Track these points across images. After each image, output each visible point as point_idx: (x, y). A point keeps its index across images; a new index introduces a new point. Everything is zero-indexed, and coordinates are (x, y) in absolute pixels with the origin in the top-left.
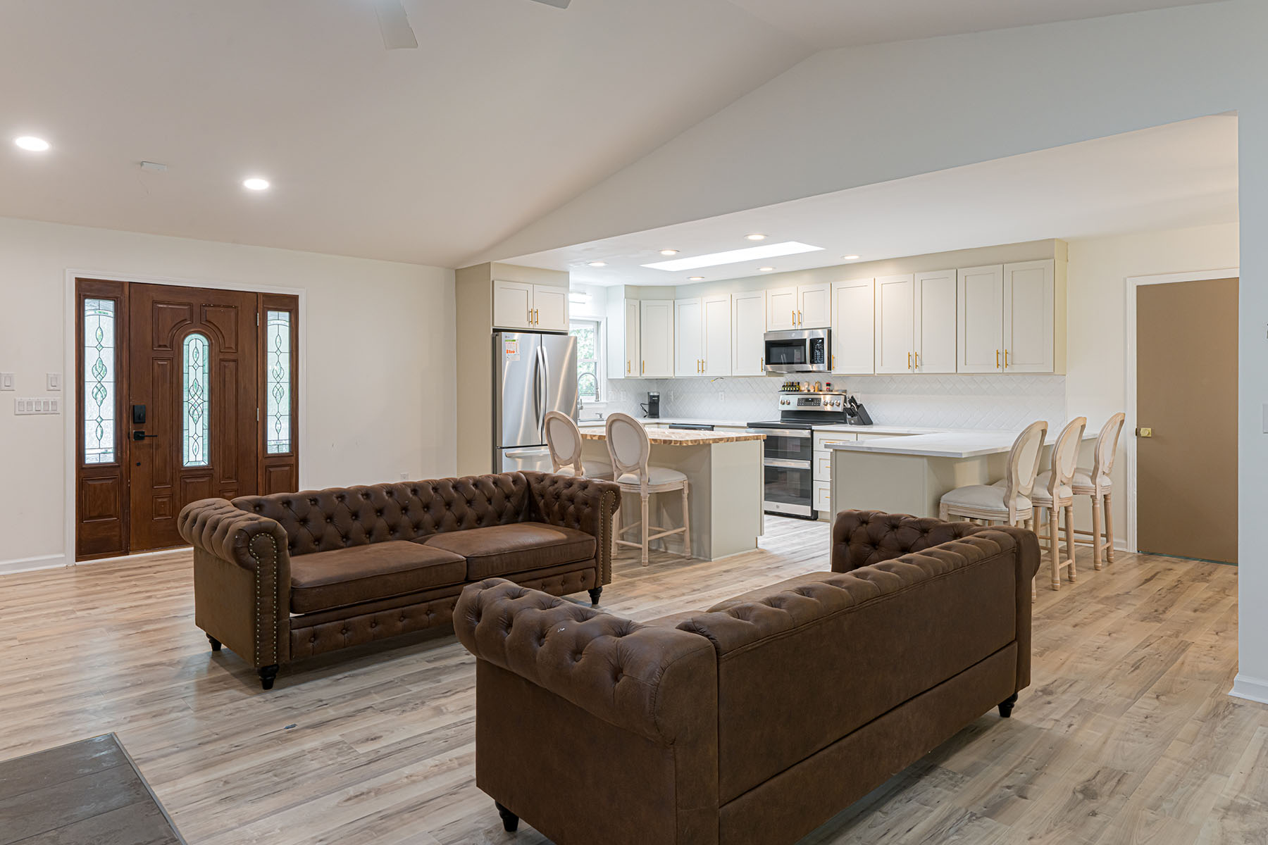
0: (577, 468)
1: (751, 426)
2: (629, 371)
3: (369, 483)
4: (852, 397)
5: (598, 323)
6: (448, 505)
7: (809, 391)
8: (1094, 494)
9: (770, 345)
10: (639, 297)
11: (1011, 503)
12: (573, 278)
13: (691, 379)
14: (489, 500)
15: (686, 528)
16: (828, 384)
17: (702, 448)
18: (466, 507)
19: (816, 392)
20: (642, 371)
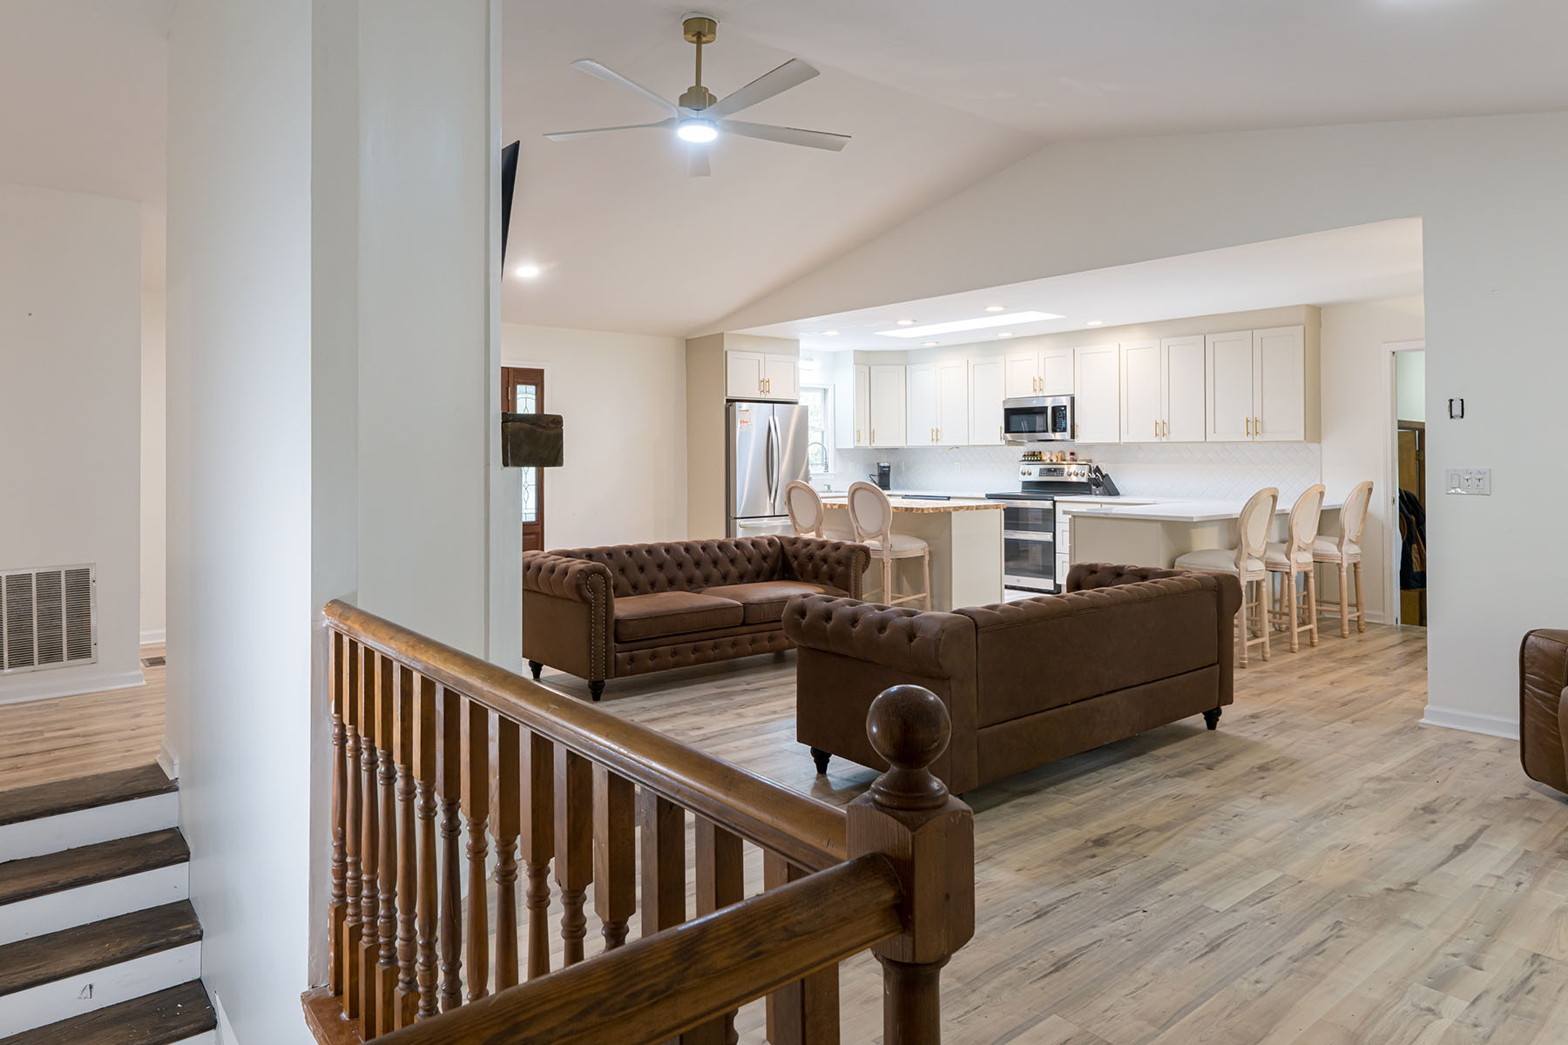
0: (819, 535)
1: (990, 497)
2: (859, 441)
3: (650, 542)
4: (1097, 467)
5: (825, 391)
6: (715, 563)
7: (1051, 460)
8: (1340, 562)
9: (1010, 413)
10: (868, 361)
11: (1242, 564)
12: (803, 345)
13: (923, 449)
14: (749, 560)
15: (927, 594)
16: (1072, 454)
17: (944, 516)
18: (729, 565)
19: (1059, 462)
20: (872, 439)
